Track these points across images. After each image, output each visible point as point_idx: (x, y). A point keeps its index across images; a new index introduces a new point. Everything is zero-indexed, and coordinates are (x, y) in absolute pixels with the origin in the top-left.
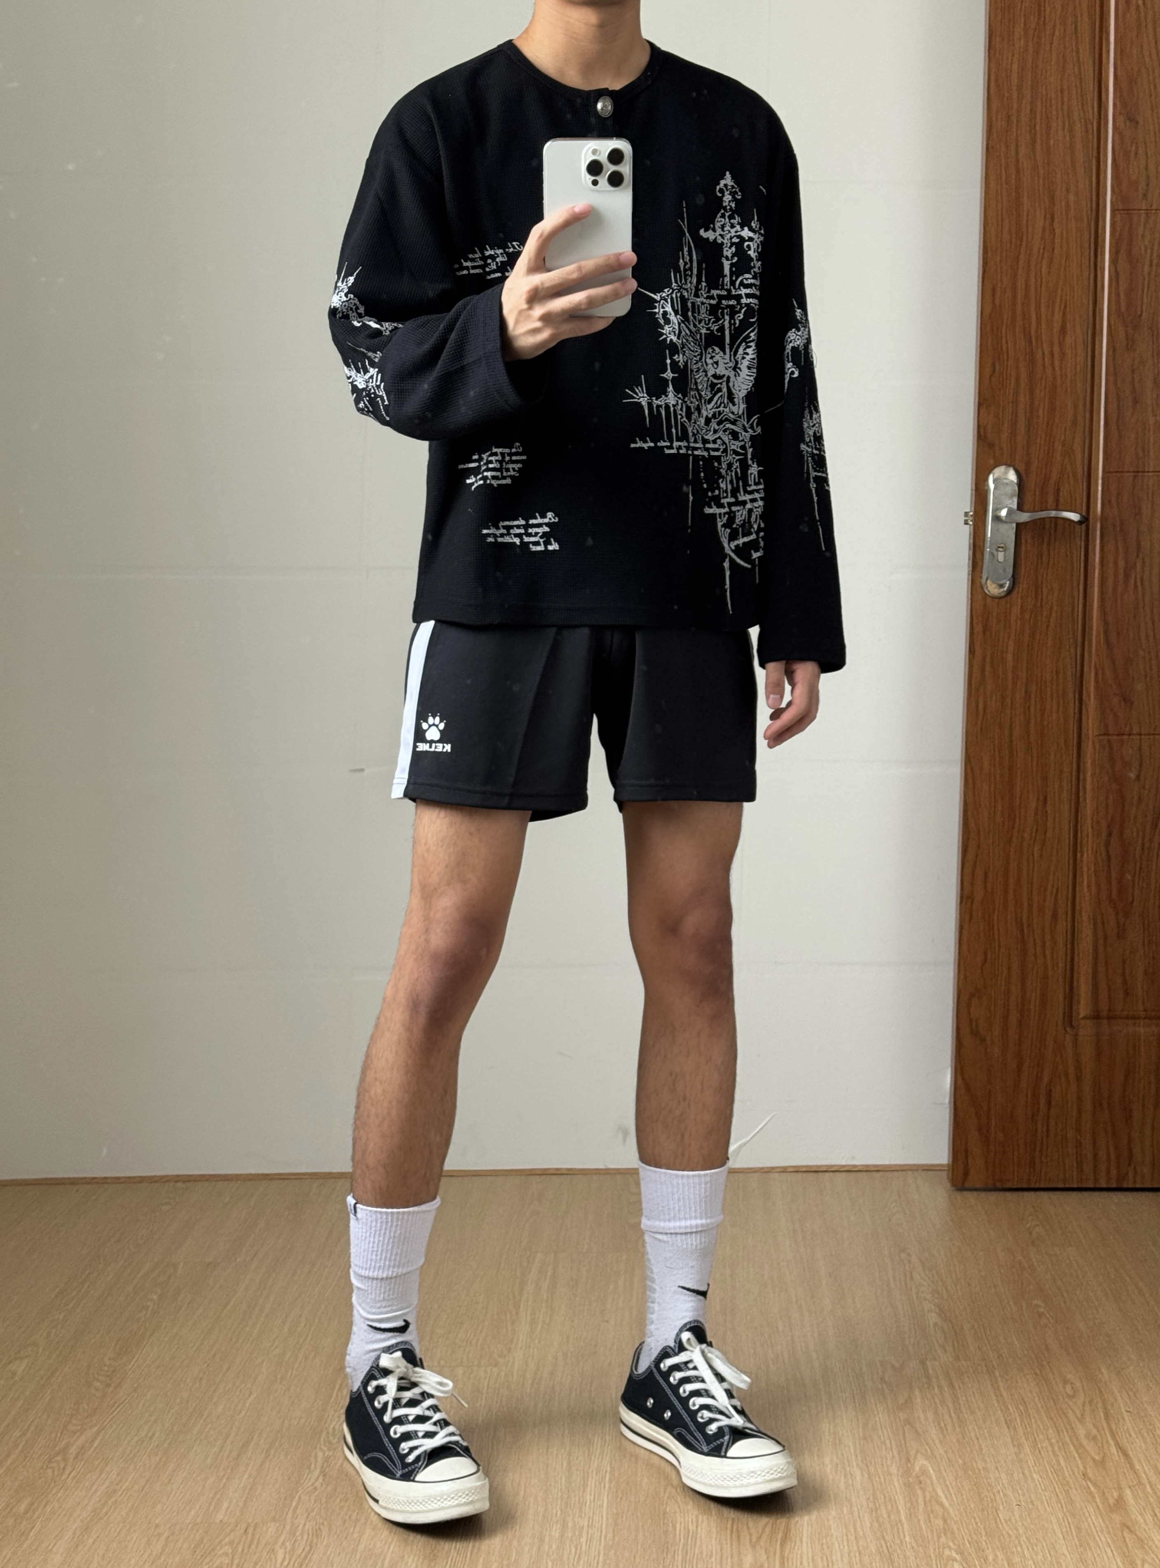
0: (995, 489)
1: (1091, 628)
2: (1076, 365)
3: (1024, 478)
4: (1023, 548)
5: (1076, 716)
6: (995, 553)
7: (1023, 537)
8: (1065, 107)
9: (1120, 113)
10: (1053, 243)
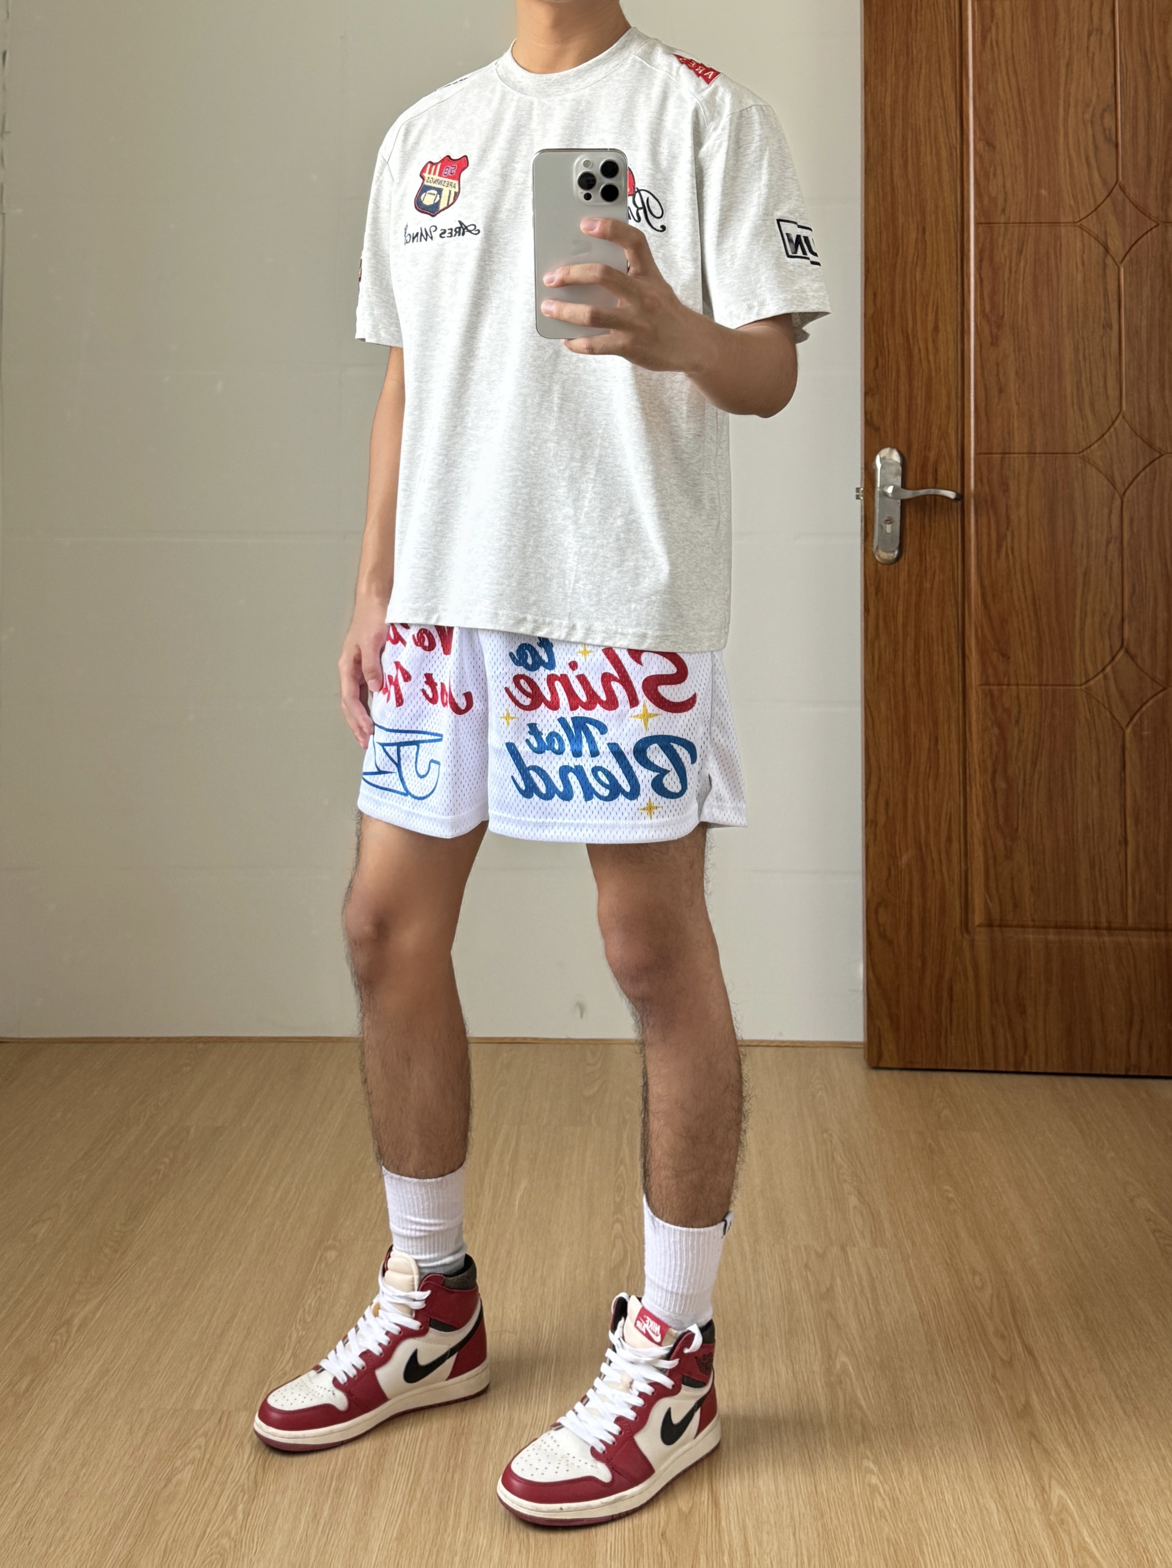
0: (882, 467)
1: (969, 591)
2: (948, 359)
3: (907, 458)
4: (908, 520)
5: (961, 668)
6: (884, 525)
7: (907, 509)
8: (932, 134)
9: (980, 139)
10: (925, 253)
